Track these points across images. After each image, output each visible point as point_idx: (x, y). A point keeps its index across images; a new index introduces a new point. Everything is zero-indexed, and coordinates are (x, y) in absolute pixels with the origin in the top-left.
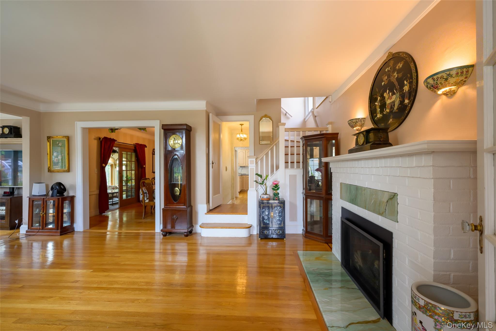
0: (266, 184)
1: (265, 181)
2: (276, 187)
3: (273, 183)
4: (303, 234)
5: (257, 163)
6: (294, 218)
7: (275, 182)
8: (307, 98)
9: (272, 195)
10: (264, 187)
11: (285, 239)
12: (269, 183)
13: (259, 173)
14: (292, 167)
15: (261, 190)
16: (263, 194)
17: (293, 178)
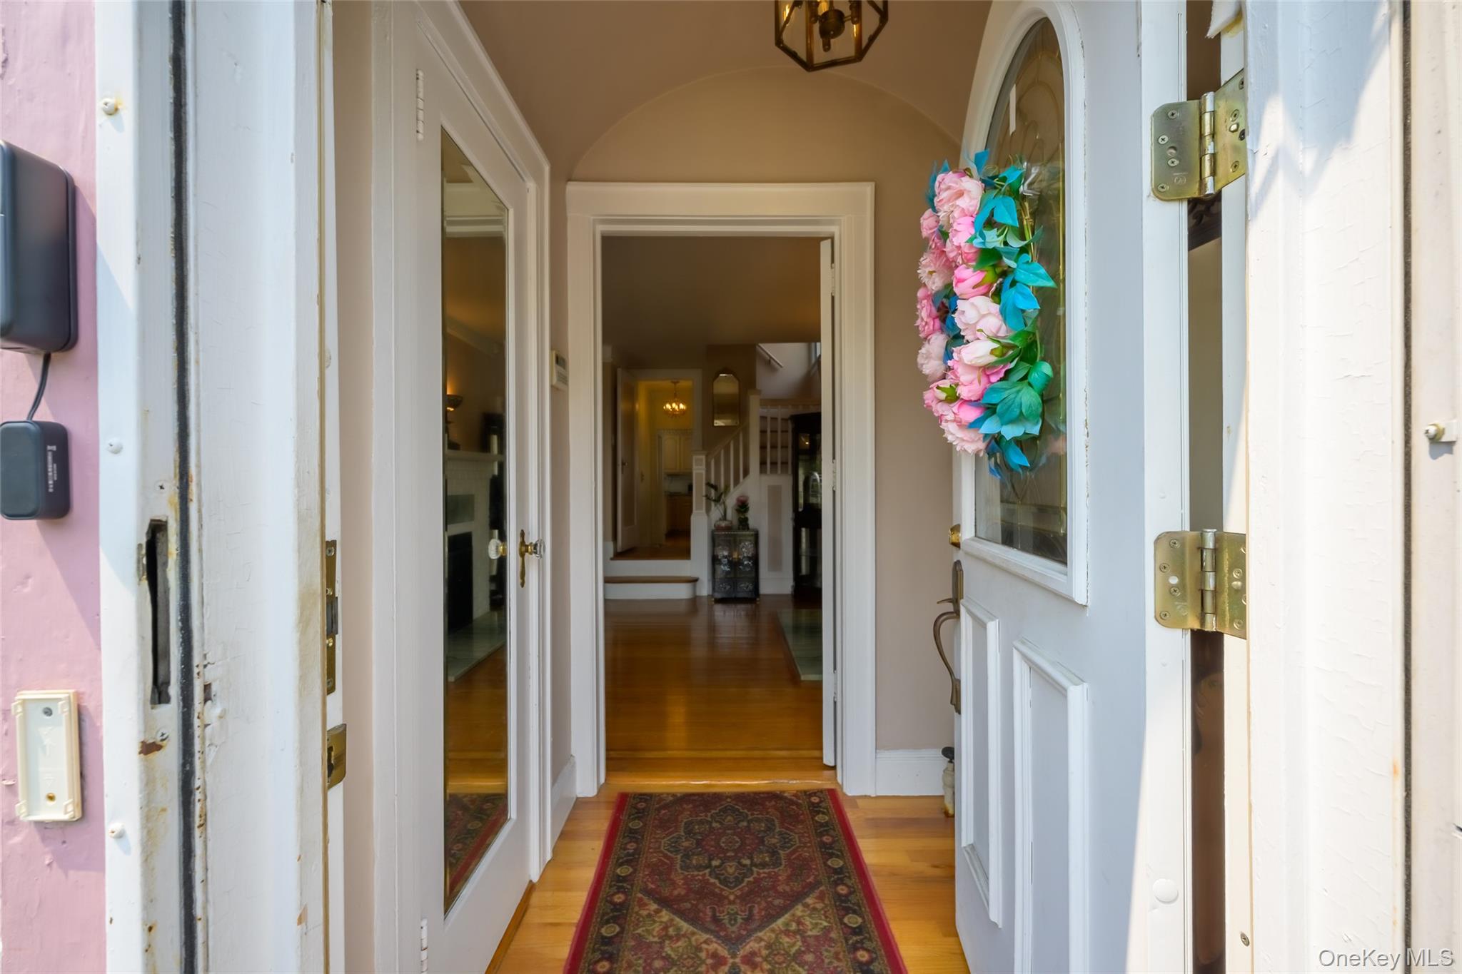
0: (724, 503)
1: (723, 497)
2: (743, 506)
3: (738, 500)
4: (792, 595)
5: (708, 465)
6: (776, 564)
7: (742, 499)
8: (813, 344)
9: (735, 522)
10: (721, 508)
11: (758, 599)
12: (731, 501)
13: (713, 482)
14: (774, 470)
15: (716, 512)
16: (720, 520)
17: (774, 492)
